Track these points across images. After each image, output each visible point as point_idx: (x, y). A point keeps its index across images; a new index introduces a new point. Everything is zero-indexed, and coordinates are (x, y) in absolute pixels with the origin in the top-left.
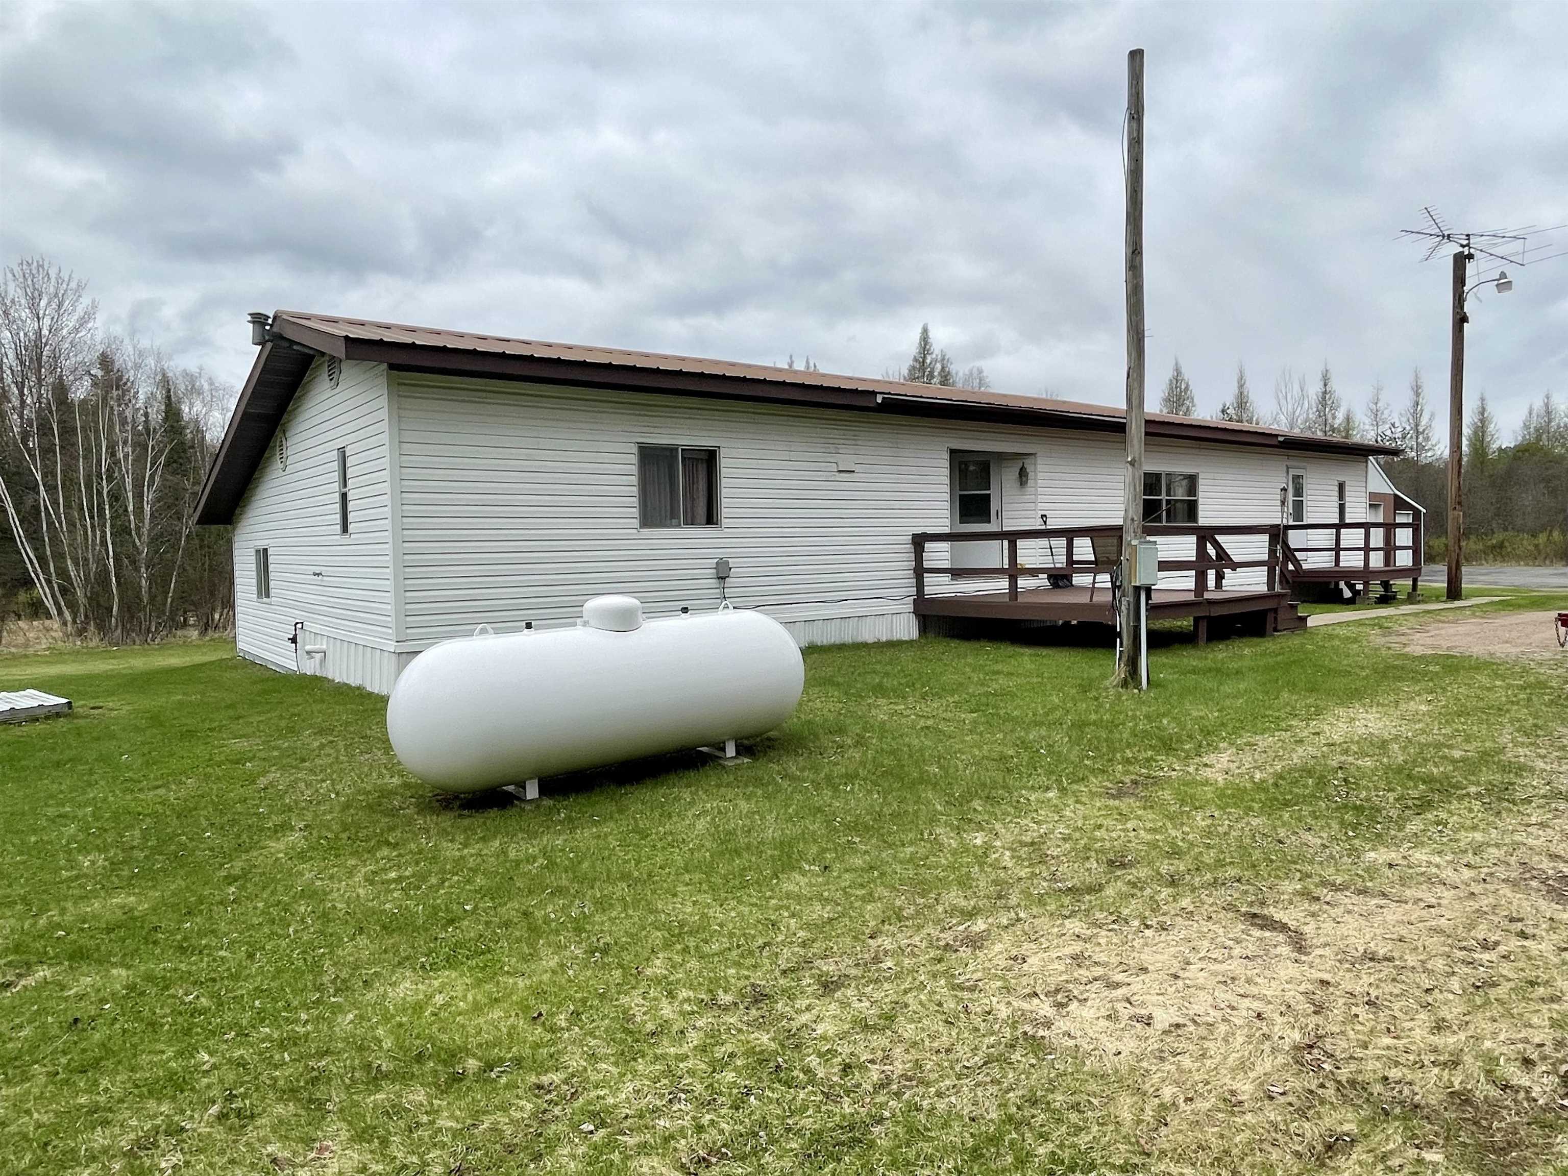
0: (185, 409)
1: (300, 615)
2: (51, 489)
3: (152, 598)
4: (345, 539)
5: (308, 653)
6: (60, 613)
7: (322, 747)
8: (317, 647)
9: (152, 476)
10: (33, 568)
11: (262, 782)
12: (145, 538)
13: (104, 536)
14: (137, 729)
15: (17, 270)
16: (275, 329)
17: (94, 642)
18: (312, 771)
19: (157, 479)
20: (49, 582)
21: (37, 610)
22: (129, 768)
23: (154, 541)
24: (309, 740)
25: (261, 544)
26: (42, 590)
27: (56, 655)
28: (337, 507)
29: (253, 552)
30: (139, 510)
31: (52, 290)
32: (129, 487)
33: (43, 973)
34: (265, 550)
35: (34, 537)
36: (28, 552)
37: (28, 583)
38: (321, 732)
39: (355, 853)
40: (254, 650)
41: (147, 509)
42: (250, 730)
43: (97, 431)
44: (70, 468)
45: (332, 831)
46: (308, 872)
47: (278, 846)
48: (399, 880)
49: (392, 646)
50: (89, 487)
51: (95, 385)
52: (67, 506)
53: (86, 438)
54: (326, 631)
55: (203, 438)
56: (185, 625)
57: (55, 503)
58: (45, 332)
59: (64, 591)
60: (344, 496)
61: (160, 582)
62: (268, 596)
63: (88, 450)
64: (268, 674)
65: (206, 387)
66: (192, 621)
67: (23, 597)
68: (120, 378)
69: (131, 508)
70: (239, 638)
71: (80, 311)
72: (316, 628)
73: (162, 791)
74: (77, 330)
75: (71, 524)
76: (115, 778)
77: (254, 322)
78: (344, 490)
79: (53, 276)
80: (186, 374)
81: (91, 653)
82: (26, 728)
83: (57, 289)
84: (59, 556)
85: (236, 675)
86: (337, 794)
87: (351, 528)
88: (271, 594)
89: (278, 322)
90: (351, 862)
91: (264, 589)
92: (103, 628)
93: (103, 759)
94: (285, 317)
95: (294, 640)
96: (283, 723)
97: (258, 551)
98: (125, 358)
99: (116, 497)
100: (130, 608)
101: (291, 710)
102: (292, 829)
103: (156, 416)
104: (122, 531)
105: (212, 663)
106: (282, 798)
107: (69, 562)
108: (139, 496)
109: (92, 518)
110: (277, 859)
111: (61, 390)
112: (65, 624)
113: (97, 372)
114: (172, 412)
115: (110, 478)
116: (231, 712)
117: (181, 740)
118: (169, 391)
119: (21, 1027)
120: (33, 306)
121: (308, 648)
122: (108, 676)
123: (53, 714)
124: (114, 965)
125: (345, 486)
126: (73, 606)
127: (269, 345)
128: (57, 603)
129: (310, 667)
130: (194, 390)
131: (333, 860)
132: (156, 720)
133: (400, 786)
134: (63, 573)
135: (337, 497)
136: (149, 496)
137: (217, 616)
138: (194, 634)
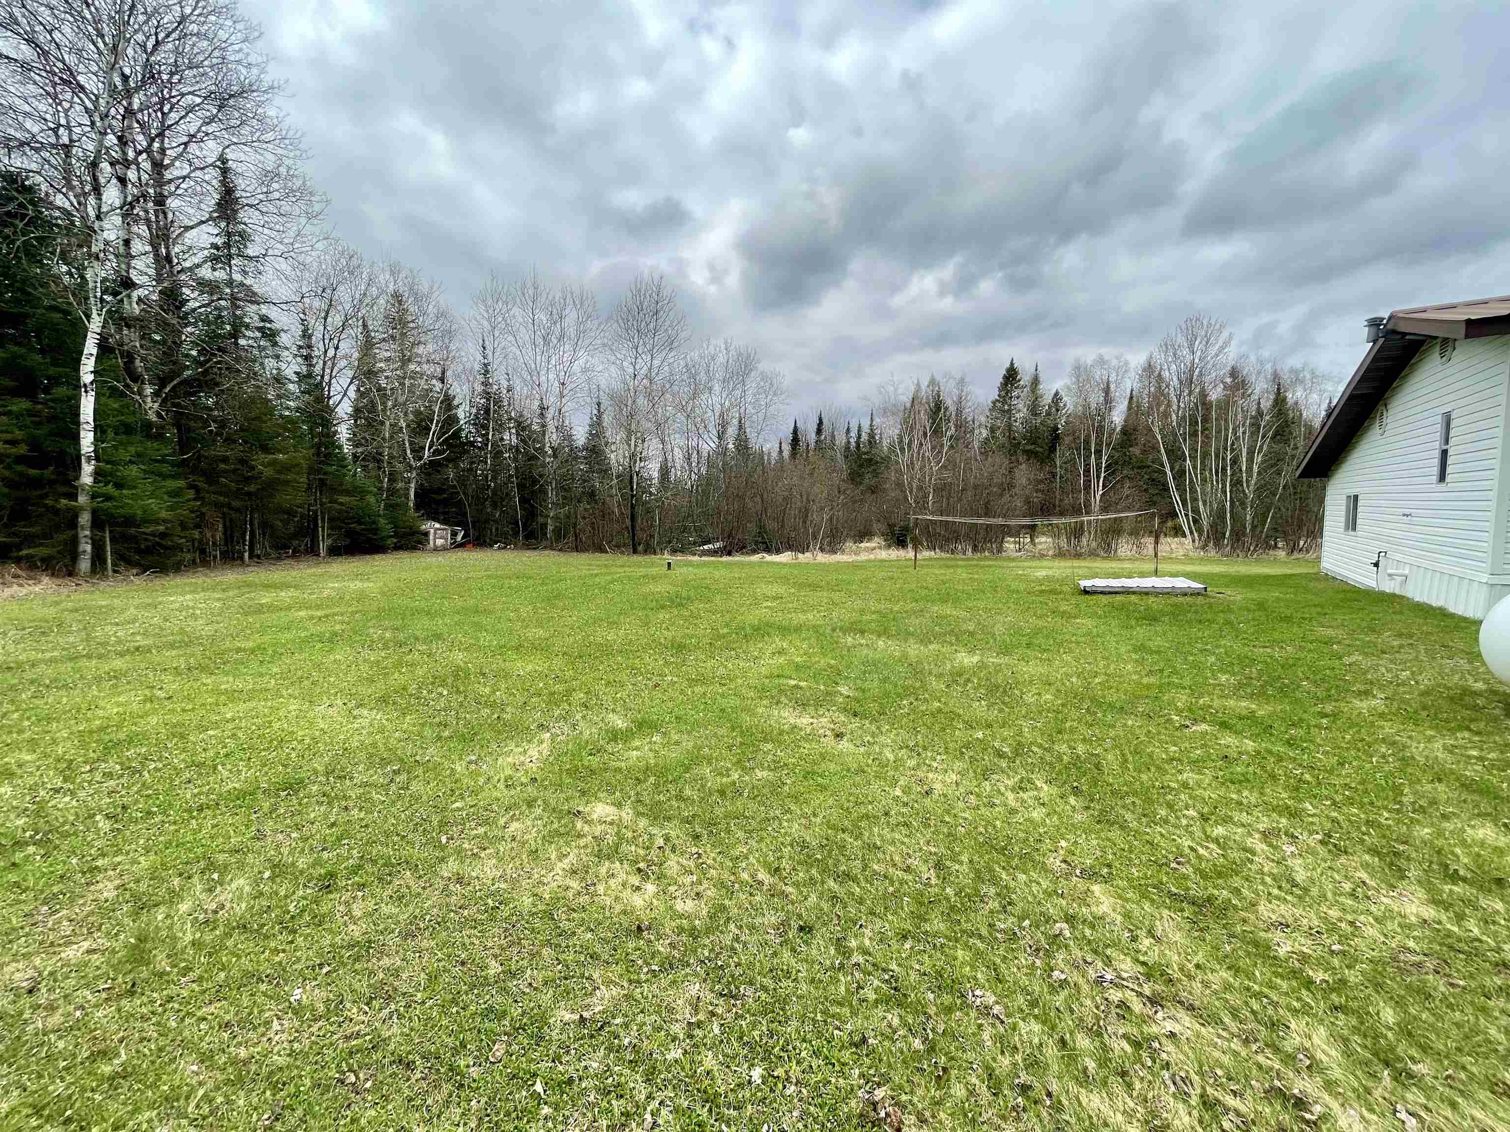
0: (1289, 395)
1: (1384, 547)
2: (1193, 458)
3: (1254, 527)
4: (1442, 487)
5: (1390, 575)
6: (1191, 533)
7: (1401, 646)
8: (1400, 572)
9: (1261, 447)
10: (1179, 507)
11: (1346, 660)
12: (1251, 488)
13: (1224, 486)
14: (1249, 610)
15: (1184, 326)
16: (1389, 327)
17: (1213, 553)
18: (1391, 661)
19: (1265, 447)
20: (1187, 515)
21: (1178, 531)
22: (1245, 632)
23: (1258, 490)
24: (1387, 637)
25: (1352, 492)
26: (1182, 520)
27: (1187, 558)
28: (1436, 462)
29: (1344, 497)
30: (1250, 469)
31: (1203, 333)
32: (1244, 454)
33: (1204, 727)
34: (1356, 498)
35: (1180, 488)
36: (1176, 497)
37: (1174, 515)
38: (1400, 635)
39: (1436, 728)
40: (1337, 570)
41: (1255, 468)
42: (1334, 624)
43: (1226, 420)
44: (1206, 444)
45: (1411, 707)
46: (1388, 729)
47: (1363, 705)
48: (1481, 759)
49: (1485, 578)
50: (1217, 456)
51: (1225, 388)
52: (1203, 469)
53: (1218, 425)
54: (1413, 560)
55: (1301, 414)
56: (1276, 547)
57: (1195, 468)
58: (1197, 361)
59: (1195, 521)
60: (1444, 453)
61: (1260, 517)
62: (1354, 529)
63: (1219, 432)
64: (1348, 588)
65: (1308, 376)
66: (1280, 545)
67: (1170, 524)
68: (1243, 381)
69: (1244, 468)
70: (1324, 559)
71: (1220, 343)
72: (1398, 557)
73: (1269, 650)
74: (1217, 355)
75: (1204, 480)
76: (1237, 637)
77: (1369, 326)
78: (1445, 447)
79: (1205, 323)
80: (1292, 371)
81: (1210, 561)
82: (1181, 599)
83: (1207, 332)
84: (1195, 500)
85: (1321, 585)
86: (1417, 682)
87: (1448, 478)
88: (1358, 527)
89: (1392, 321)
90: (1430, 733)
91: (1352, 523)
92: (1218, 544)
93: (1228, 622)
94: (1401, 315)
95: (1376, 565)
96: (1364, 624)
97: (1349, 497)
98: (1248, 370)
99: (1235, 461)
100: (1238, 535)
101: (1372, 615)
102: (1374, 696)
103: (1267, 404)
104: (1237, 483)
105: (1300, 575)
106: (1365, 673)
107: (1200, 503)
108: (1250, 460)
109: (1217, 475)
110: (1360, 713)
111: (1203, 395)
112: (1194, 541)
113: (1228, 380)
114: (1280, 401)
115: (1232, 450)
116: (1319, 609)
117: (1280, 621)
118: (1279, 385)
119: (1197, 748)
120: (1191, 346)
121: (1389, 571)
122: (1222, 576)
123: (1196, 594)
124: (1246, 737)
125: (1447, 442)
126: (1200, 531)
127: (1381, 341)
128: (1190, 528)
129: (1389, 587)
130: (1298, 380)
131: (1411, 726)
132: (1261, 605)
133: (1486, 691)
134: (1196, 511)
135: (1437, 454)
136: (1258, 459)
137: (1302, 543)
138: (1282, 554)
